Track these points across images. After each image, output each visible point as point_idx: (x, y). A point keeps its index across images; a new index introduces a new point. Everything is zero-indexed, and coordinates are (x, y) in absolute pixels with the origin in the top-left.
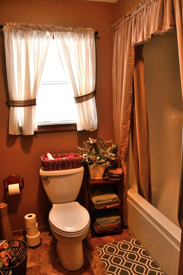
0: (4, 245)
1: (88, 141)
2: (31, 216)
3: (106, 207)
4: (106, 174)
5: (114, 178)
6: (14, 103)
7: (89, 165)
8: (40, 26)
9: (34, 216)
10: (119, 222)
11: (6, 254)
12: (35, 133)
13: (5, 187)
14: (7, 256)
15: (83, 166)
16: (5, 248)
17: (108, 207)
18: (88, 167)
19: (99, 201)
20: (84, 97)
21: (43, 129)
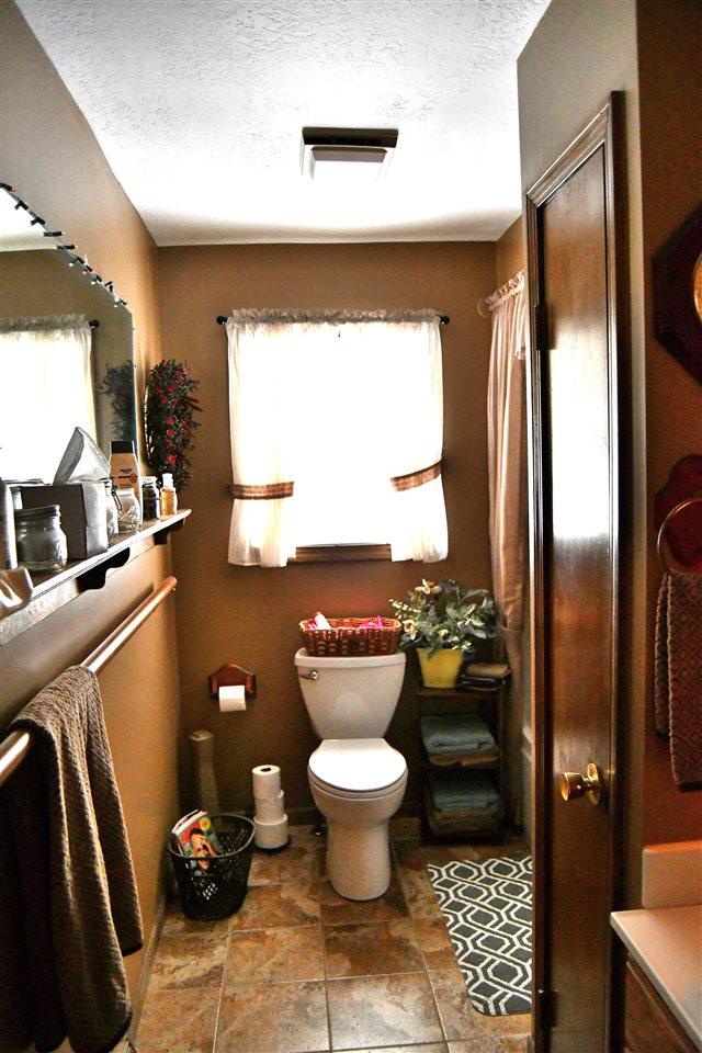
0: (201, 822)
1: (418, 589)
2: (269, 770)
3: (459, 764)
4: (463, 676)
5: (484, 684)
6: (243, 491)
7: (419, 650)
8: (309, 314)
9: (275, 769)
10: (494, 808)
11: (204, 842)
12: (290, 563)
13: (211, 690)
14: (205, 847)
15: (404, 651)
16: (203, 829)
17: (465, 763)
18: (417, 654)
19: (440, 745)
20: (412, 478)
21: (311, 555)
